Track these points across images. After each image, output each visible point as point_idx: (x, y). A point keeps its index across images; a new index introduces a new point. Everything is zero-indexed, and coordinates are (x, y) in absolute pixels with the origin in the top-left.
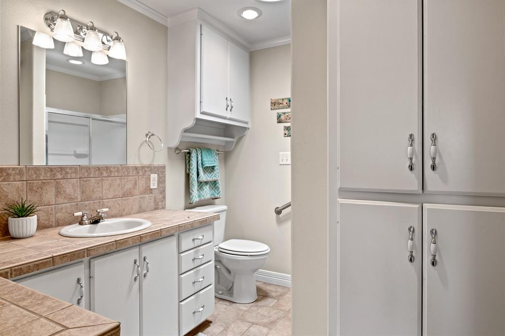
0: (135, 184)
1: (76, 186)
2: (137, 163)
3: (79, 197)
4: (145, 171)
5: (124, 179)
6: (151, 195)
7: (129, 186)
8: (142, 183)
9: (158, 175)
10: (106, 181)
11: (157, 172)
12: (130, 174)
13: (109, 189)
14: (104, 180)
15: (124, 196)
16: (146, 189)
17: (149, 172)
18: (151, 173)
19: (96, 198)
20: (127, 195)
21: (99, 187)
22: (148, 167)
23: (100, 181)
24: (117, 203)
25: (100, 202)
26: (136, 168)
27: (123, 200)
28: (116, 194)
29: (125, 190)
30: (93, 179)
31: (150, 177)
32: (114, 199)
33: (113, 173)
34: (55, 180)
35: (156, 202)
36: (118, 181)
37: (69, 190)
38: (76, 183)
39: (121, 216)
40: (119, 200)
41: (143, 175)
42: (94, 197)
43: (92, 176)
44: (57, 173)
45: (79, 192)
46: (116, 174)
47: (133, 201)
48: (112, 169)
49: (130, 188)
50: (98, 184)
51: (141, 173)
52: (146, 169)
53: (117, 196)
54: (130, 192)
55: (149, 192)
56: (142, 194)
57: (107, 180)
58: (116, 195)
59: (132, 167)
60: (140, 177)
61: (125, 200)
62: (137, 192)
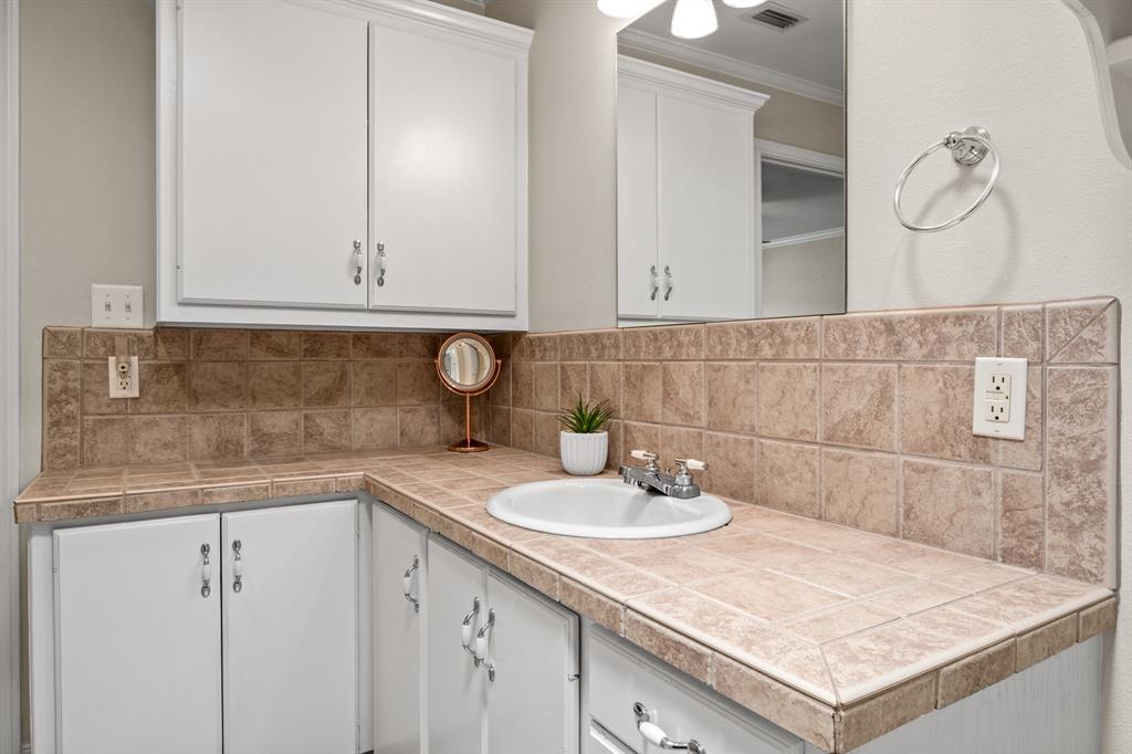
0: (884, 397)
1: (698, 384)
2: (901, 305)
3: (704, 414)
4: (943, 340)
5: (833, 371)
6: (979, 469)
7: (854, 402)
8: (917, 399)
9: (1038, 361)
10: (768, 374)
11: (1033, 346)
12: (861, 354)
13: (778, 404)
14: (763, 369)
15: (830, 439)
16: (941, 431)
17: (970, 348)
18: (983, 352)
19: (742, 426)
20: (846, 439)
21: (751, 392)
22: (959, 319)
23: (753, 371)
24: (807, 463)
25: (751, 443)
26: (889, 326)
27: (828, 455)
28: (801, 427)
29: (837, 419)
30: (734, 363)
31: (971, 374)
32: (794, 446)
33: (790, 349)
34: (661, 361)
35: (1021, 517)
36: (809, 381)
37: (684, 392)
38: (698, 372)
39: (820, 518)
40: (813, 452)
41: (930, 357)
42: (737, 422)
43: (731, 354)
44: (665, 345)
45: (703, 402)
46: (803, 350)
47: (873, 471)
48: (788, 333)
49: (858, 415)
50: (748, 381)
51: (914, 349)
52: (948, 329)
53: (807, 438)
54: (860, 432)
55: (962, 449)
56: (917, 449)
57: (773, 370)
58: (802, 432)
59: (870, 323)
60: (910, 369)
61: (840, 460)
62: (895, 436)
